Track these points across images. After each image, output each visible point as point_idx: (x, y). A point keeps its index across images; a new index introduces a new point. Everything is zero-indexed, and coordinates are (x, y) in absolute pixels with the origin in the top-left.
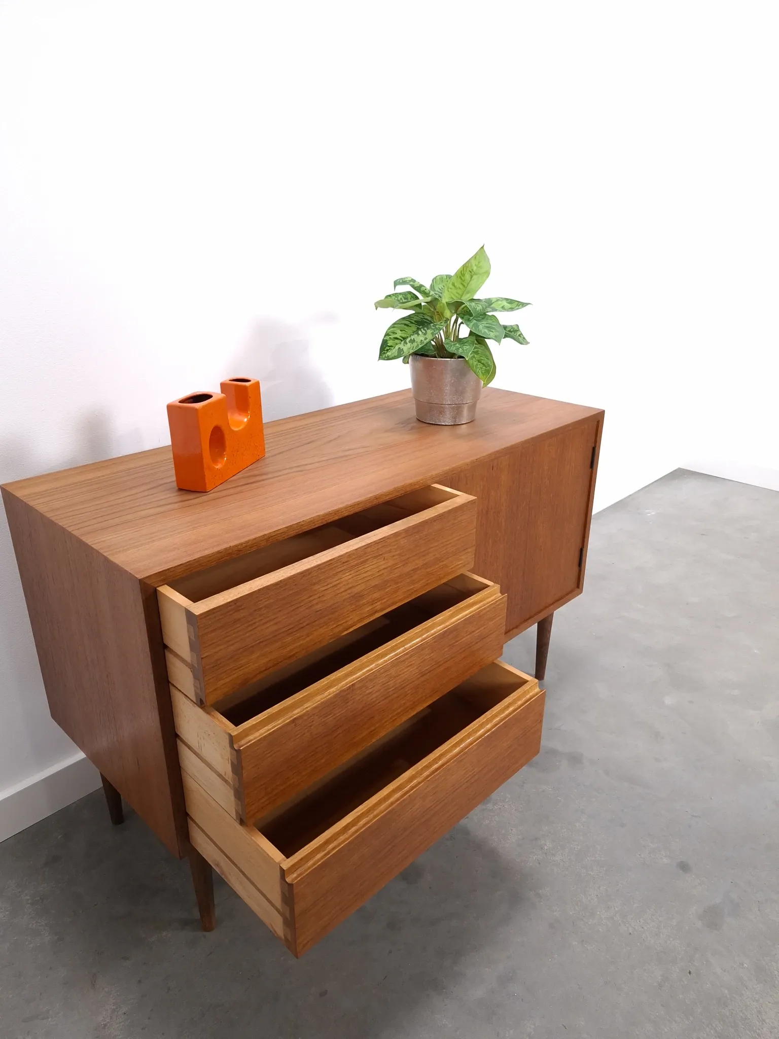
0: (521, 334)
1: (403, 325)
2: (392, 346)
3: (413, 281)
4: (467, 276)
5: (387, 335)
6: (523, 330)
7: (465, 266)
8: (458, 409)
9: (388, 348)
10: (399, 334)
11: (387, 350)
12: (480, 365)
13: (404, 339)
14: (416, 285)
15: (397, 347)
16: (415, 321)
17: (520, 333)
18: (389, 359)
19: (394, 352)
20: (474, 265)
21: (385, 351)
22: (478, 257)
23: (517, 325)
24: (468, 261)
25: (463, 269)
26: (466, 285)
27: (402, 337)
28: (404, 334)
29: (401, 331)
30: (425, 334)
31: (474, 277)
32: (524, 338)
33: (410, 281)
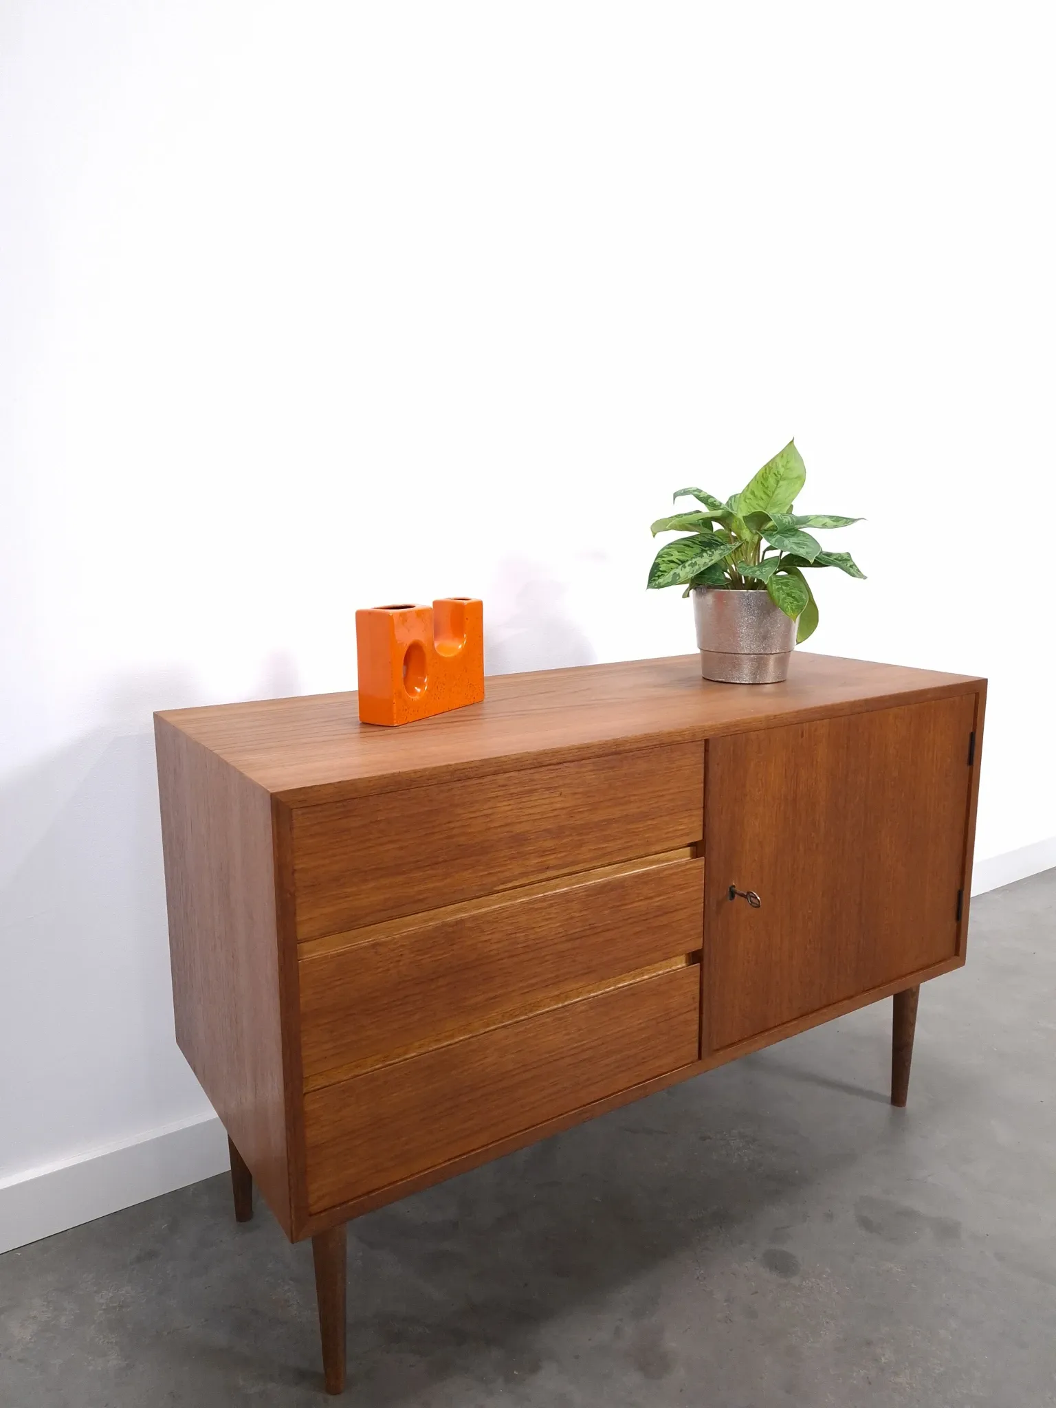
0: (854, 565)
1: (683, 546)
2: (665, 572)
3: (700, 491)
4: (772, 481)
5: (659, 556)
6: (856, 559)
7: (768, 468)
8: (760, 661)
9: (660, 573)
10: (676, 556)
11: (659, 576)
12: (789, 600)
13: (683, 562)
14: (702, 495)
15: (672, 573)
16: (700, 542)
17: (852, 564)
18: (660, 587)
19: (668, 577)
20: (780, 466)
21: (656, 577)
22: (785, 455)
23: (848, 554)
24: (773, 460)
25: (766, 470)
26: (771, 495)
27: (679, 560)
28: (682, 555)
29: (679, 552)
30: (710, 556)
31: (781, 483)
32: (858, 571)
33: (694, 491)
